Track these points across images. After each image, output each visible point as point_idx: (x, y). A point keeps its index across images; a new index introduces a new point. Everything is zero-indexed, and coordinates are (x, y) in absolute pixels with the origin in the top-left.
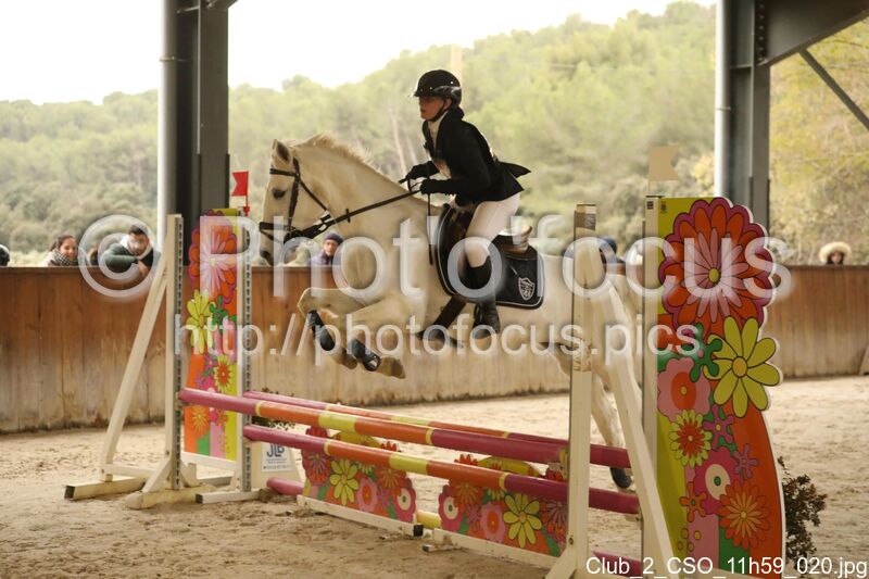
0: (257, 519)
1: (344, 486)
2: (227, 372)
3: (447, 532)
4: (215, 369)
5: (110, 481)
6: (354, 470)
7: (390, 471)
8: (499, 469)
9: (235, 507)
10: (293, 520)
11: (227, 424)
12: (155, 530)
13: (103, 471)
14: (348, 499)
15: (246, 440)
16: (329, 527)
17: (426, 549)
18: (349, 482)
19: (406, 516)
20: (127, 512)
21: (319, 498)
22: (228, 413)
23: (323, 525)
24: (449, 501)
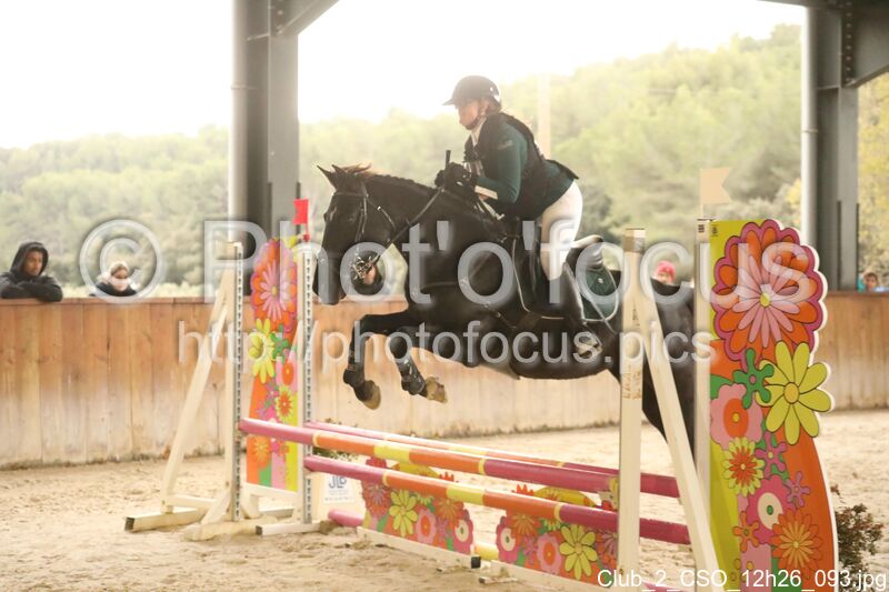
0: (315, 551)
1: (403, 516)
2: (288, 402)
3: (504, 564)
4: (277, 399)
5: (170, 513)
6: (413, 501)
7: (448, 502)
8: (555, 499)
9: (295, 539)
10: (352, 552)
11: (287, 454)
12: (211, 562)
13: (164, 502)
14: (407, 532)
15: (307, 471)
16: (387, 559)
17: (482, 581)
18: (408, 514)
19: (464, 547)
20: (186, 545)
21: (378, 530)
22: (289, 444)
23: (380, 558)
24: (506, 532)
